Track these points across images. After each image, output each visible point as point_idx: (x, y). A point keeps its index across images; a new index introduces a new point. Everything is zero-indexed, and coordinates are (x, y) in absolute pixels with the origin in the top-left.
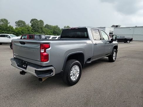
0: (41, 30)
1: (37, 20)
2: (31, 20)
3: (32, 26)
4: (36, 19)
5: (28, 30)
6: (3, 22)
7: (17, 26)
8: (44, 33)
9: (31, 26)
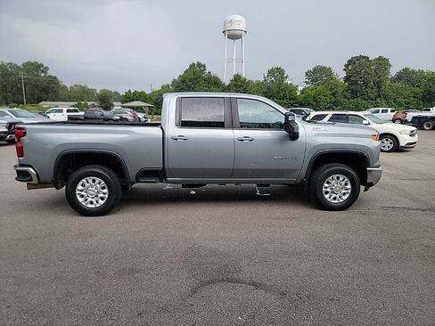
0: (375, 89)
1: (368, 58)
2: (349, 61)
3: (347, 79)
4: (364, 57)
5: (333, 94)
6: (274, 76)
7: (307, 83)
8: (385, 99)
9: (345, 81)
